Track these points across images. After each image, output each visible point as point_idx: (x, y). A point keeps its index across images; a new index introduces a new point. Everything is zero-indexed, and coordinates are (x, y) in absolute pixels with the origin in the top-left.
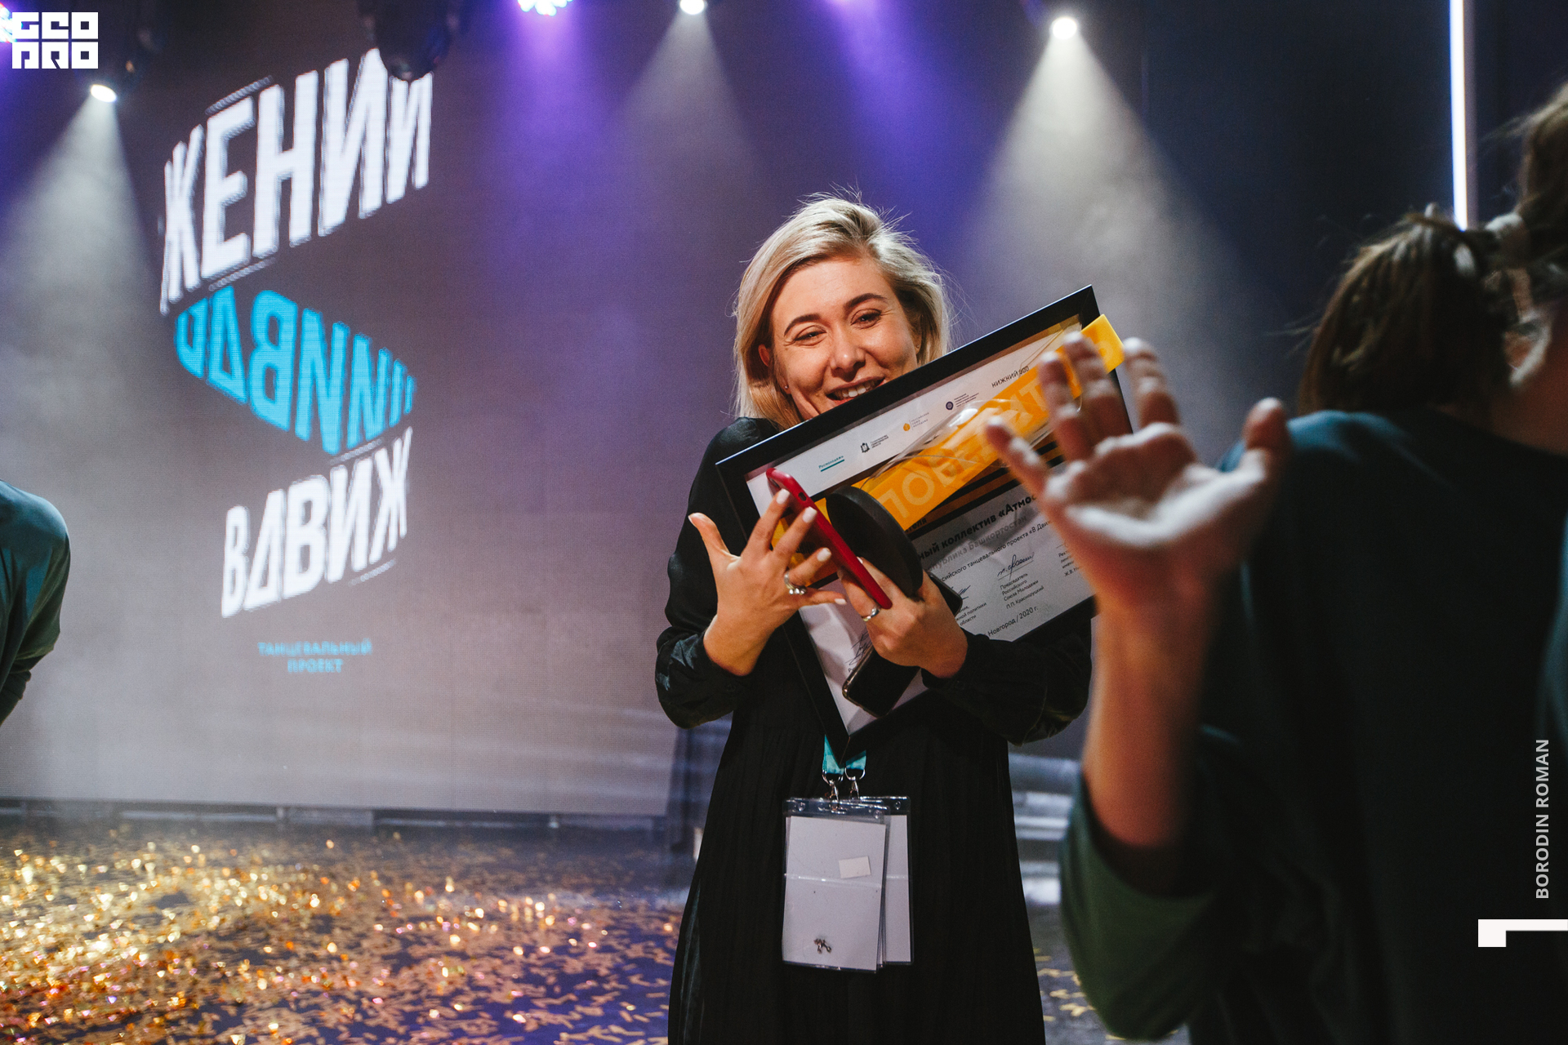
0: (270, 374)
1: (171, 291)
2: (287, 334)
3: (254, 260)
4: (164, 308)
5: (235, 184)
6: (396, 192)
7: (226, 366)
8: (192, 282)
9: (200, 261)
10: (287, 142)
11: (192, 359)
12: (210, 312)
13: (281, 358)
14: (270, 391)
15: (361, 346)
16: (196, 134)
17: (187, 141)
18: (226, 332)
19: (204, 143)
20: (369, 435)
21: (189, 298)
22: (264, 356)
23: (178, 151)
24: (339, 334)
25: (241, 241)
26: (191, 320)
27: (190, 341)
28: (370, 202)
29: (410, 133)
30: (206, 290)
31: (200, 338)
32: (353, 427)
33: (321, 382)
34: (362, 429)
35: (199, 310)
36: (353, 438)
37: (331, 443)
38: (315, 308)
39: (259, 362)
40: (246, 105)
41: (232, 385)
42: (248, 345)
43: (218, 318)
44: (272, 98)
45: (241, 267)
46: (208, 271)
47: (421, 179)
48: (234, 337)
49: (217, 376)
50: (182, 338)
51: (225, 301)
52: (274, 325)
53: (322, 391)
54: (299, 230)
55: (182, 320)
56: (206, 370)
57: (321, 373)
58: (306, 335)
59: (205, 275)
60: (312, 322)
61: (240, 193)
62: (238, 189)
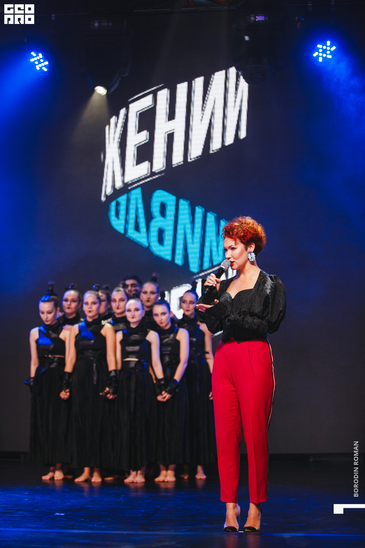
0: (161, 232)
1: (107, 189)
2: (170, 211)
3: (153, 174)
4: (103, 199)
5: (144, 136)
6: (230, 140)
7: (137, 228)
8: (119, 185)
9: (123, 174)
10: (171, 116)
11: (118, 224)
12: (128, 200)
13: (167, 224)
14: (161, 241)
15: (211, 218)
16: (123, 111)
17: (118, 115)
19: (127, 116)
21: (117, 193)
22: (157, 222)
23: (113, 120)
24: (199, 211)
25: (146, 165)
26: (118, 204)
27: (117, 215)
28: (216, 145)
29: (237, 109)
30: (126, 189)
31: (122, 212)
32: (206, 259)
33: (189, 236)
34: (211, 260)
35: (122, 199)
36: (206, 265)
37: (194, 267)
38: (186, 198)
39: (155, 225)
40: (150, 97)
41: (140, 238)
42: (149, 218)
43: (133, 202)
44: (163, 95)
45: (146, 178)
46: (128, 179)
47: (243, 134)
49: (132, 233)
50: (113, 213)
51: (136, 195)
52: (163, 208)
53: (189, 241)
54: (177, 159)
55: (113, 204)
56: (126, 230)
57: (189, 231)
58: (181, 212)
59: (126, 181)
60: (184, 205)
61: (145, 140)
62: (145, 138)
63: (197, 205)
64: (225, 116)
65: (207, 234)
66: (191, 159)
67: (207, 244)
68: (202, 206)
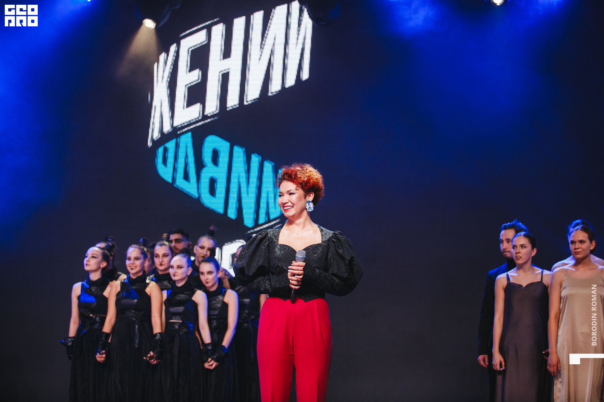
3: (205, 117)
4: (150, 144)
5: (196, 75)
6: (290, 82)
7: (186, 177)
10: (227, 54)
11: (165, 173)
12: (177, 146)
13: (220, 173)
15: (268, 167)
16: (173, 48)
18: (186, 157)
19: (177, 53)
20: (272, 217)
21: (165, 138)
22: (209, 171)
23: (162, 57)
24: (255, 159)
25: (197, 107)
26: (166, 150)
27: (165, 162)
28: (275, 87)
29: (300, 46)
31: (170, 160)
34: (268, 214)
35: (171, 145)
36: (262, 219)
38: (241, 145)
39: (206, 175)
41: (190, 188)
45: (197, 122)
47: (305, 75)
48: (191, 160)
49: (180, 183)
50: (160, 160)
52: (215, 155)
54: (233, 101)
55: (161, 150)
56: (174, 179)
57: (243, 181)
58: (235, 159)
59: (175, 125)
60: (239, 152)
61: (197, 80)
62: (197, 78)
63: (254, 153)
64: (285, 55)
65: (264, 185)
66: (247, 102)
67: (264, 195)
68: (259, 154)
